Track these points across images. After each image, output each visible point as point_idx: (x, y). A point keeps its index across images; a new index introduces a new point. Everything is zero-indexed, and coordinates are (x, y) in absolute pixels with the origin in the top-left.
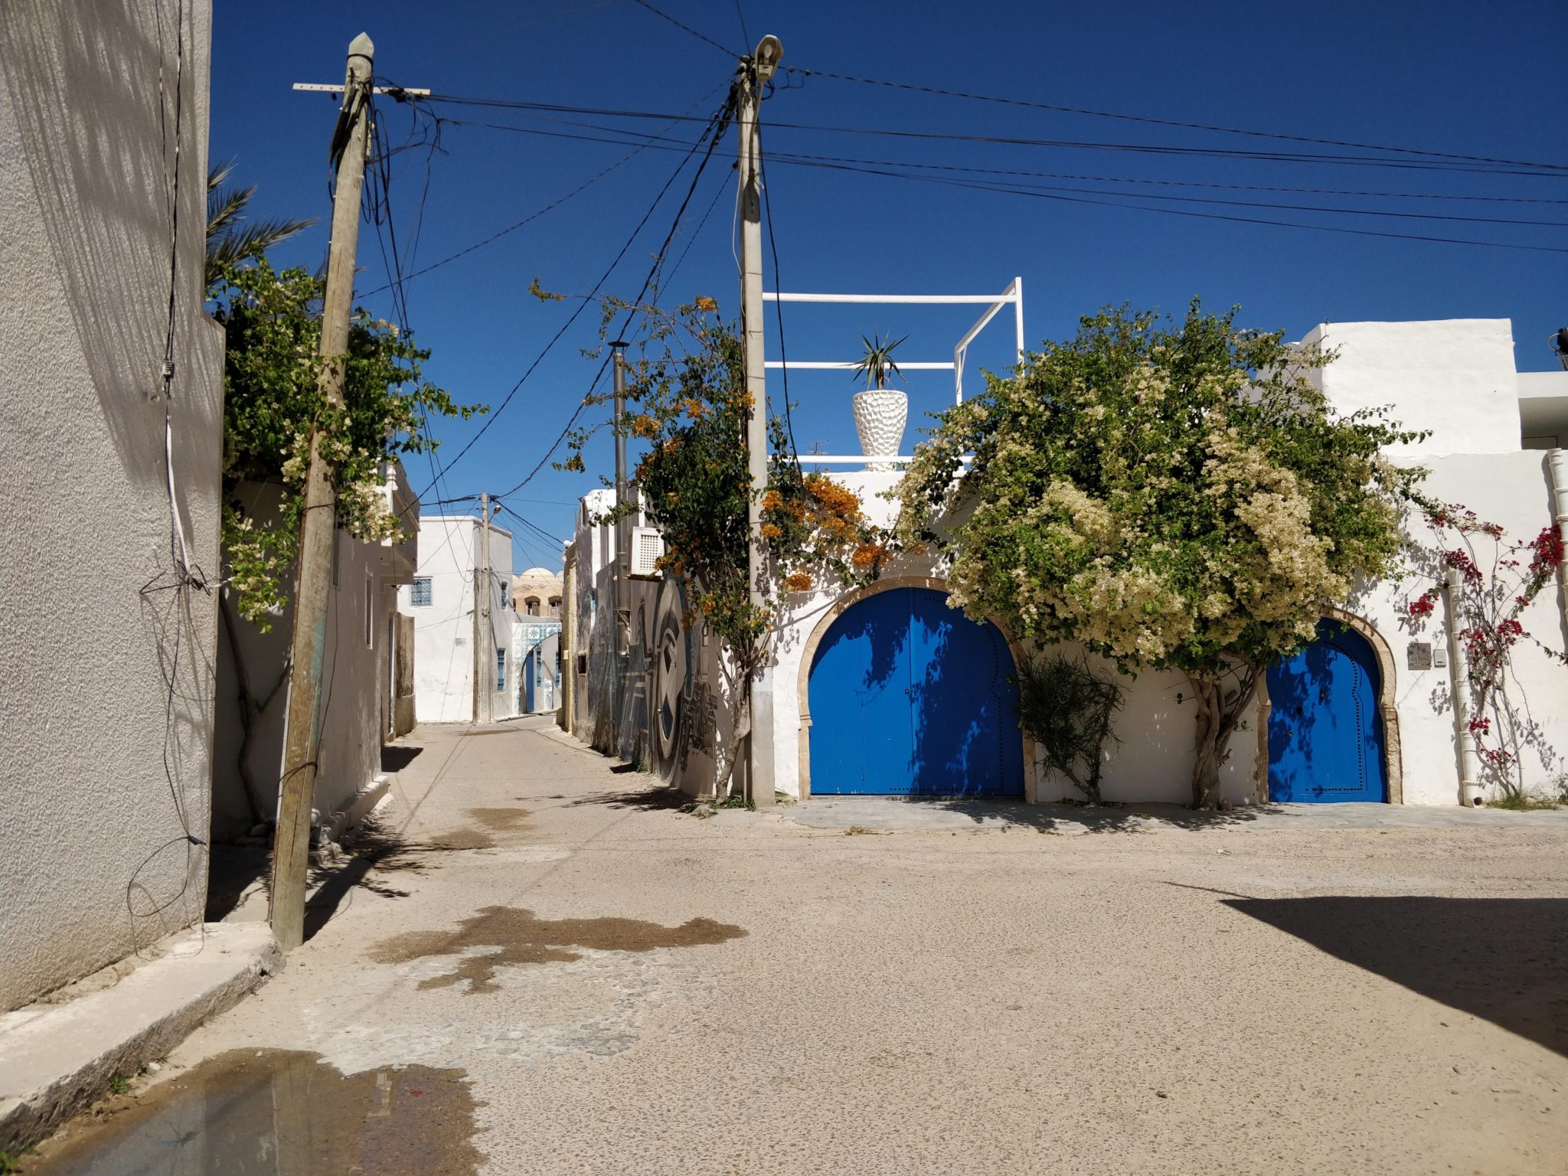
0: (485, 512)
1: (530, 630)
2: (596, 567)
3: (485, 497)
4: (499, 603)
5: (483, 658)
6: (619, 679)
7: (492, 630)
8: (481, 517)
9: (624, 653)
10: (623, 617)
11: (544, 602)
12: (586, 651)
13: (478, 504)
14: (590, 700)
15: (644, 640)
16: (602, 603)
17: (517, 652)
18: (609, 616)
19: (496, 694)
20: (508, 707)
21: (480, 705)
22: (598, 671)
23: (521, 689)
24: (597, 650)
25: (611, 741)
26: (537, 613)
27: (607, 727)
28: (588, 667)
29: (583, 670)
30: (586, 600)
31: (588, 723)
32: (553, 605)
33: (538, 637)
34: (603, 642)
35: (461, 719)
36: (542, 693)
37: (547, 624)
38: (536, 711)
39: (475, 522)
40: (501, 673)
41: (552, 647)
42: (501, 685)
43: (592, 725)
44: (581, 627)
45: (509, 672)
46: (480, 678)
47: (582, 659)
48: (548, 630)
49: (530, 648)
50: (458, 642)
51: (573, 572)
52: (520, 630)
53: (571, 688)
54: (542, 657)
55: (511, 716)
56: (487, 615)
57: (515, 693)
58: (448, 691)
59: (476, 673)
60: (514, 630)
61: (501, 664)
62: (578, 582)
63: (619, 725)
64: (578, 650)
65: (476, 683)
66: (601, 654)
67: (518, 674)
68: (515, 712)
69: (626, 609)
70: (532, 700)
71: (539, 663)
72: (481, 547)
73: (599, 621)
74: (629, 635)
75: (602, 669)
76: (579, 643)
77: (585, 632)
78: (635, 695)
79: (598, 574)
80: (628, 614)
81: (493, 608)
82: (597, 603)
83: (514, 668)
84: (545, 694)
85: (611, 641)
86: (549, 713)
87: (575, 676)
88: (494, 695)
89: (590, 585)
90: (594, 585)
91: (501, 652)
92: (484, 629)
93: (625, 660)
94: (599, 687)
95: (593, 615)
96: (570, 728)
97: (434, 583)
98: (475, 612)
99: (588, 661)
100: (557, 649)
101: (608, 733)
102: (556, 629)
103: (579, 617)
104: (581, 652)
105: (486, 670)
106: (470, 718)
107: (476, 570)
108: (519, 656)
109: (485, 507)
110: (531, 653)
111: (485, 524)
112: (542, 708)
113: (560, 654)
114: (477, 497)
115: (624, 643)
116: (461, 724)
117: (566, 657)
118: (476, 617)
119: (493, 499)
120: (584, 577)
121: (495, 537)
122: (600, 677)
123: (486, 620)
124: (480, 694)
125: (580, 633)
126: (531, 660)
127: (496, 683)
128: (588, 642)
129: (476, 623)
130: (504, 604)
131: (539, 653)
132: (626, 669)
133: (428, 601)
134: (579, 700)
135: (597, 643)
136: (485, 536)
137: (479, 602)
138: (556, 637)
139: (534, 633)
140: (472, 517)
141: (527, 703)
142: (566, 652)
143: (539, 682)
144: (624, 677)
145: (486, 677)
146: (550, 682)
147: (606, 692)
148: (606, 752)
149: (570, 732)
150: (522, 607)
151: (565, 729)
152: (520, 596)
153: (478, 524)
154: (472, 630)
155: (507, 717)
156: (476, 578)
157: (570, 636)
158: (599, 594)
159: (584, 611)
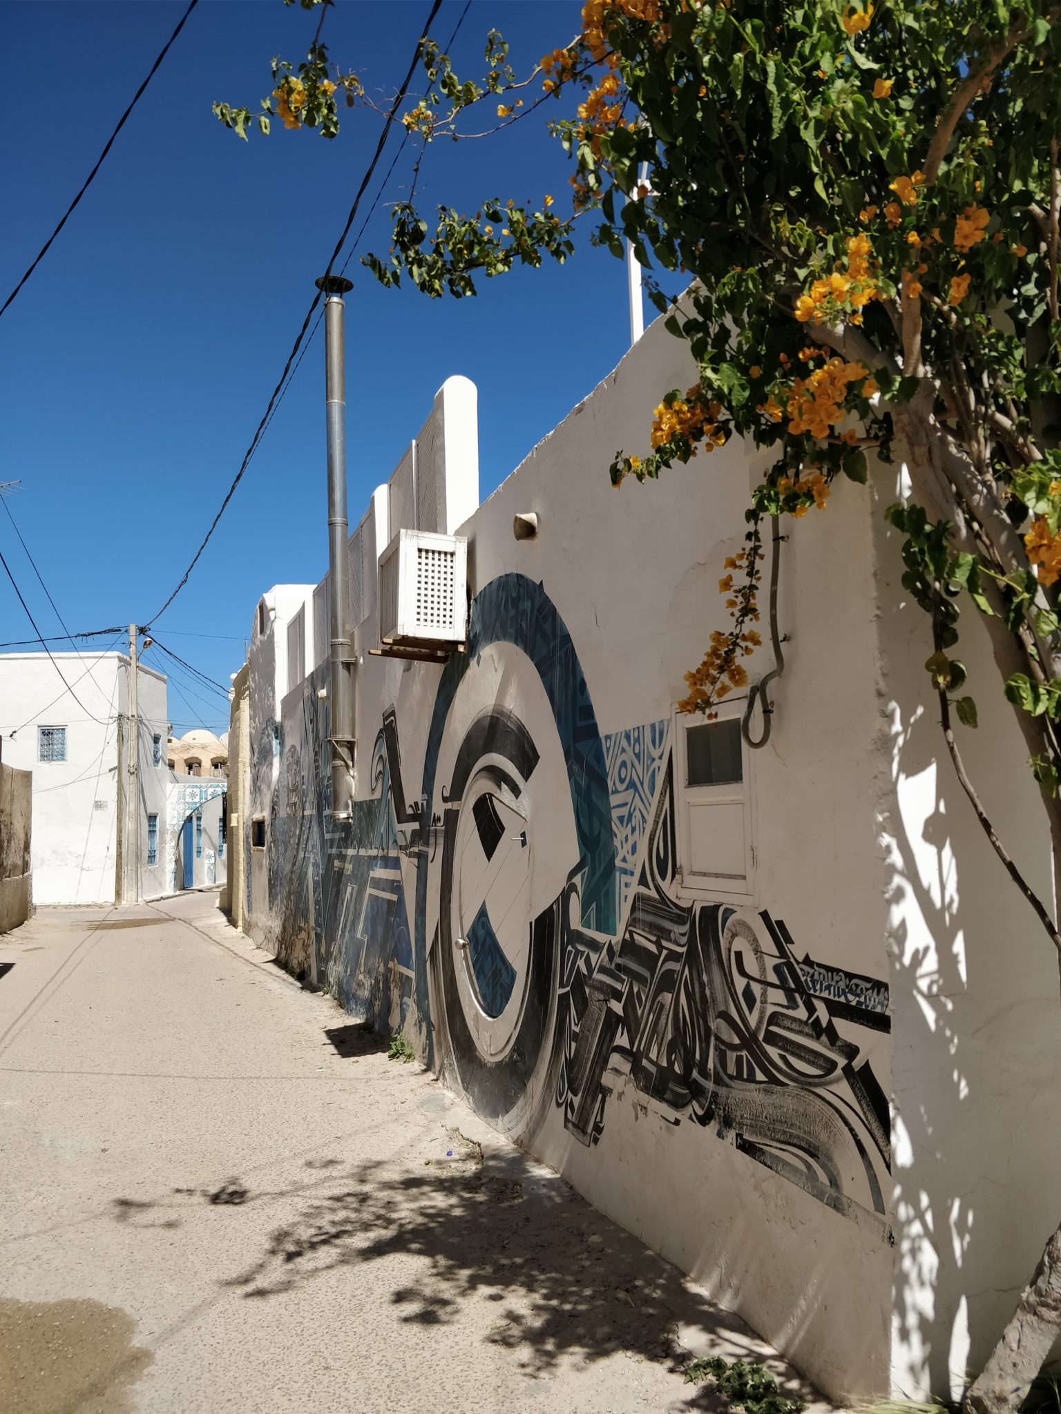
0: (133, 647)
1: (188, 791)
2: (282, 687)
3: (133, 629)
4: (151, 759)
5: (129, 825)
6: (330, 860)
7: (141, 791)
8: (128, 654)
9: (343, 815)
10: (344, 752)
11: (207, 764)
12: (265, 814)
13: (124, 638)
14: (271, 886)
15: (397, 787)
16: (292, 740)
17: (172, 818)
18: (307, 757)
19: (145, 869)
20: (161, 884)
21: (125, 883)
22: (286, 844)
23: (177, 861)
24: (283, 812)
25: (313, 962)
26: (198, 774)
27: (303, 935)
28: (268, 837)
29: (259, 840)
30: (266, 739)
31: (270, 921)
32: (216, 767)
33: (197, 800)
34: (294, 799)
35: (100, 901)
36: (202, 866)
37: (212, 785)
38: (195, 887)
39: (120, 659)
40: (152, 843)
41: (214, 812)
42: (152, 857)
43: (276, 926)
44: (256, 779)
45: (163, 841)
46: (124, 850)
47: (259, 826)
48: (210, 791)
49: (188, 813)
50: (98, 805)
51: (245, 705)
52: (176, 791)
53: (242, 866)
54: (203, 823)
55: (164, 894)
56: (135, 772)
57: (170, 867)
58: (85, 866)
59: (119, 843)
60: (168, 792)
61: (152, 832)
62: (252, 718)
63: (331, 938)
64: (252, 814)
65: (119, 856)
66: (292, 817)
67: (173, 844)
68: (169, 889)
69: (348, 738)
70: (191, 873)
71: (199, 830)
72: (127, 690)
73: (286, 769)
74: (353, 783)
75: (294, 841)
76: (254, 802)
77: (264, 788)
78: (370, 891)
79: (285, 701)
80: (351, 746)
81: (143, 765)
82: (282, 744)
83: (168, 837)
84: (206, 866)
85: (311, 797)
86: (210, 889)
87: (248, 850)
88: (142, 870)
89: (271, 719)
90: (278, 717)
91: (152, 818)
92: (130, 790)
93: (346, 827)
94: (288, 867)
95: (276, 761)
96: (240, 923)
97: (68, 733)
98: (119, 768)
99: (268, 829)
100: (221, 814)
101: (305, 947)
102: (219, 791)
103: (254, 766)
104: (257, 816)
105: (132, 839)
106: (112, 899)
107: (120, 716)
108: (175, 822)
109: (133, 639)
110: (190, 819)
111: (133, 662)
112: (202, 882)
113: (225, 821)
114: (124, 630)
115: (343, 798)
116: (101, 906)
117: (234, 824)
118: (120, 775)
119: (142, 631)
120: (262, 710)
121: (145, 680)
122: (290, 854)
123: (133, 778)
124: (125, 868)
125: (256, 789)
126: (189, 825)
127: (145, 854)
128: (267, 800)
129: (120, 782)
130: (157, 761)
131: (199, 819)
132: (345, 842)
133: (61, 756)
134: (255, 885)
135: (283, 800)
136: (133, 676)
137: (123, 757)
138: (220, 800)
139: (193, 795)
140: (116, 653)
141: (184, 879)
142: (234, 816)
143: (199, 852)
144: (342, 857)
145: (132, 848)
146: (212, 852)
147: (302, 878)
148: (307, 980)
149: (240, 929)
150: (181, 768)
151: (232, 922)
152: (179, 758)
153: (124, 663)
154: (115, 790)
155: (158, 896)
156: (120, 726)
157: (240, 794)
158: (287, 729)
159: (262, 756)
